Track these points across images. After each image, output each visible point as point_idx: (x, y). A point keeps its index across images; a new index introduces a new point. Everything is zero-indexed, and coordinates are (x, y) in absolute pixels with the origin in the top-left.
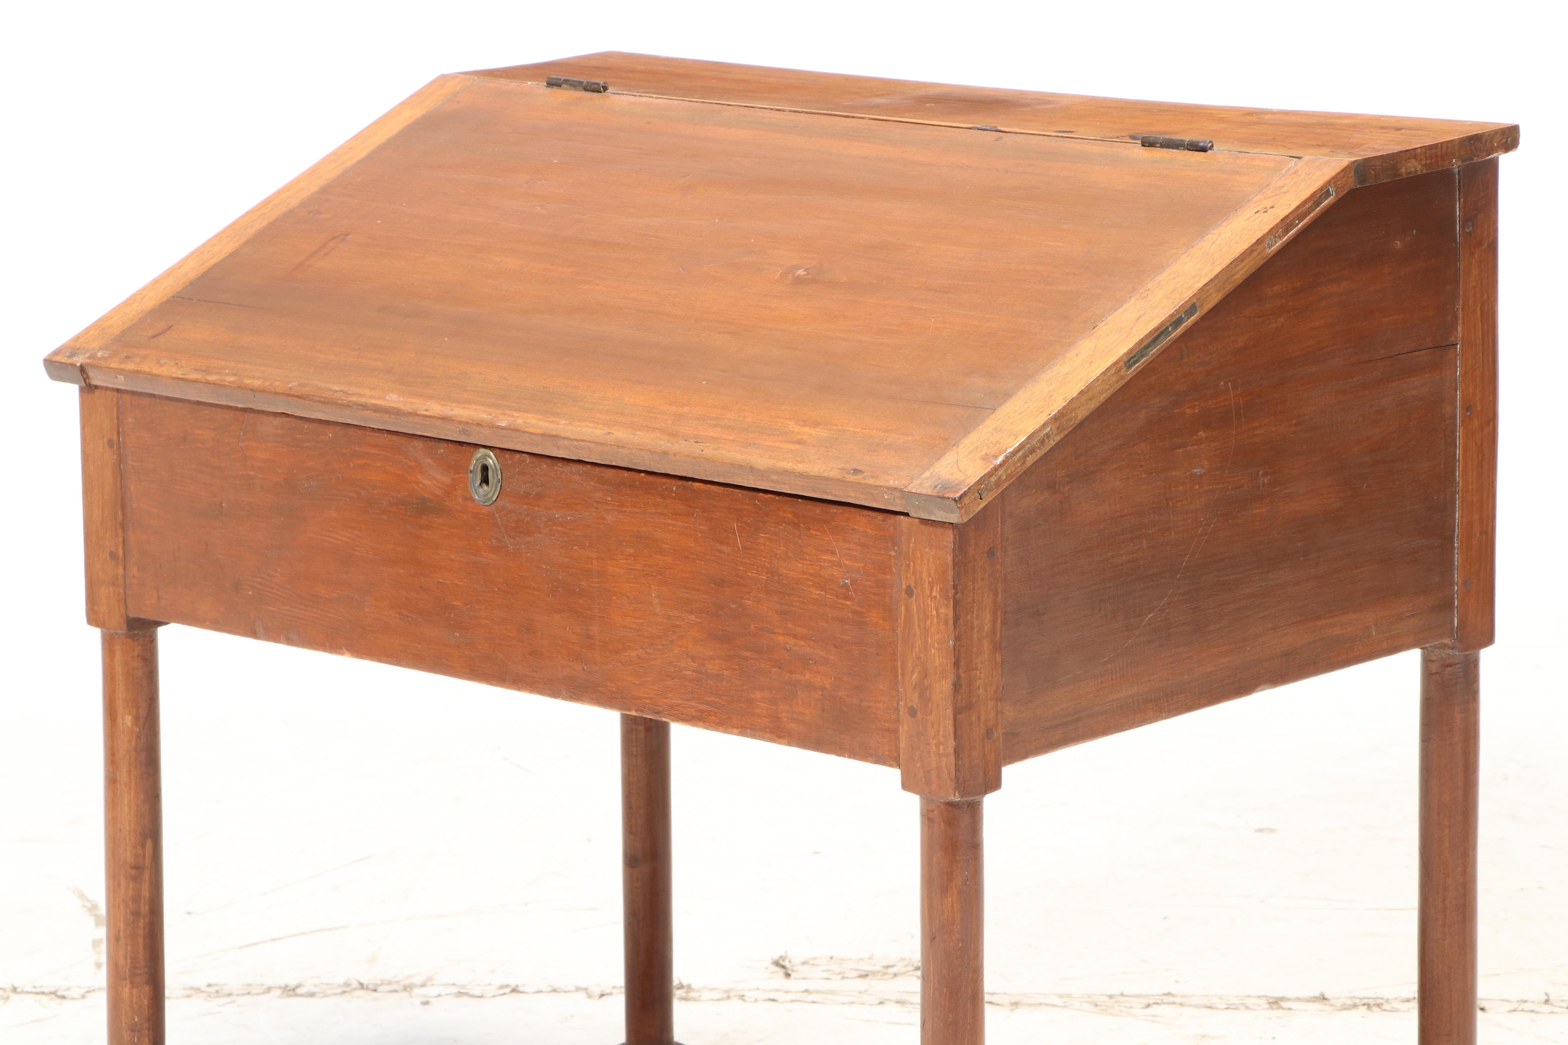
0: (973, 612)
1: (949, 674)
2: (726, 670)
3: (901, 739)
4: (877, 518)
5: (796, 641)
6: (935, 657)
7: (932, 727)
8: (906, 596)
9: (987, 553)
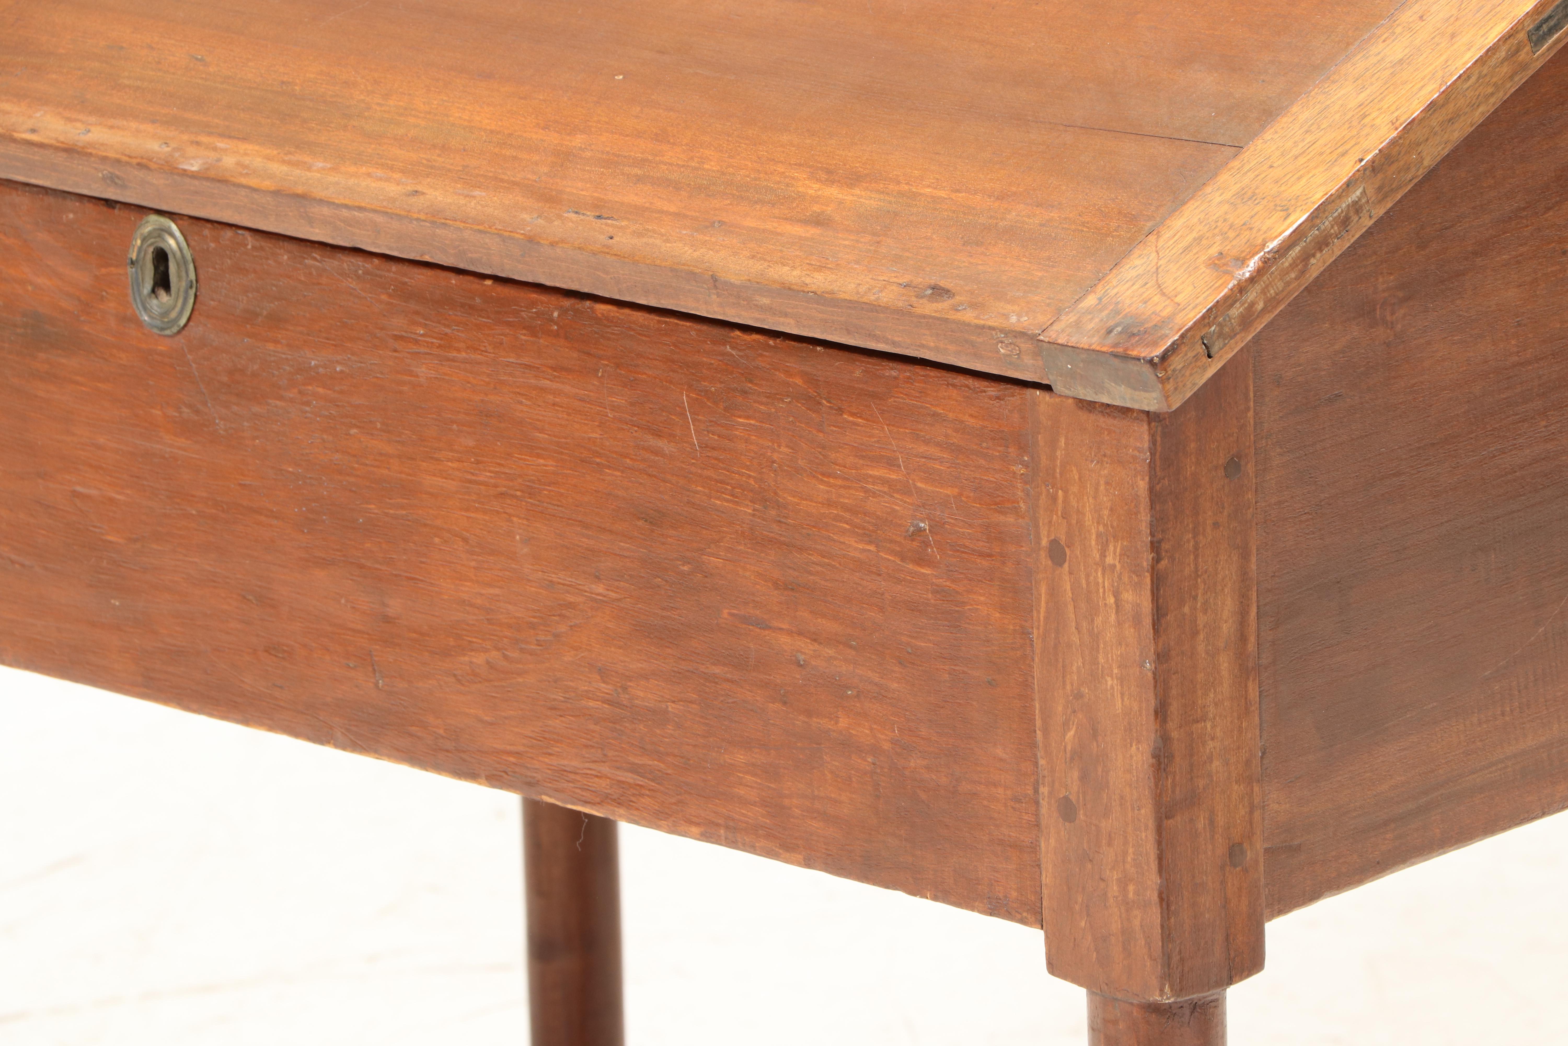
0: (1195, 598)
1: (1144, 733)
2: (674, 702)
3: (1043, 866)
4: (985, 392)
5: (816, 646)
6: (1113, 695)
7: (1110, 844)
8: (1050, 562)
9: (1225, 468)
